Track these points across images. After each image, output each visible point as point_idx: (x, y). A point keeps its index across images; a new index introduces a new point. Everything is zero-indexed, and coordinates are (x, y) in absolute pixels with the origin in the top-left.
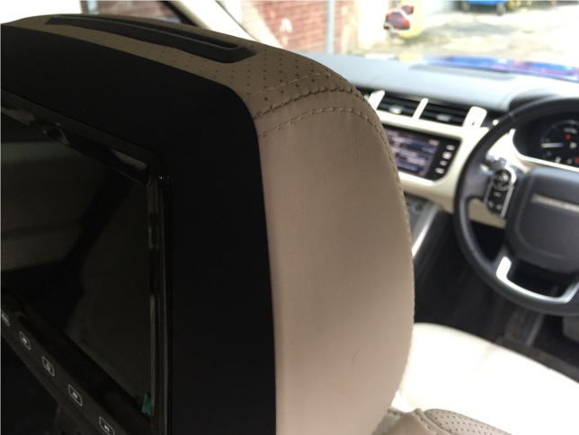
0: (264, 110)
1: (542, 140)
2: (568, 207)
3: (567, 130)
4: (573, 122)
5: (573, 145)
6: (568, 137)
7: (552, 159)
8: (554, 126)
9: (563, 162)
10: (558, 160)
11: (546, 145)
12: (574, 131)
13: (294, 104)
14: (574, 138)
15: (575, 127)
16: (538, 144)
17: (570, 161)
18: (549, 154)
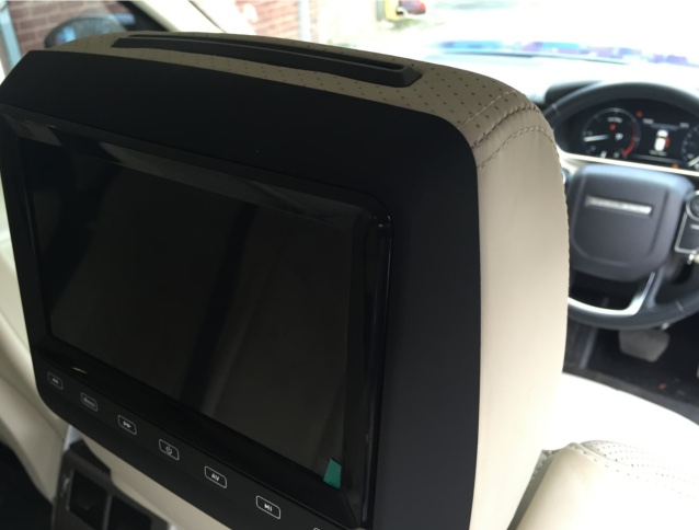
0: (479, 139)
1: (584, 133)
2: (626, 207)
3: (611, 119)
4: (617, 110)
5: (619, 136)
6: (613, 127)
7: (597, 154)
8: (596, 116)
9: (609, 156)
10: (604, 154)
11: (589, 139)
12: (618, 120)
13: (499, 128)
14: (619, 128)
15: (619, 115)
16: (580, 138)
17: (616, 155)
18: (593, 148)
